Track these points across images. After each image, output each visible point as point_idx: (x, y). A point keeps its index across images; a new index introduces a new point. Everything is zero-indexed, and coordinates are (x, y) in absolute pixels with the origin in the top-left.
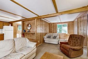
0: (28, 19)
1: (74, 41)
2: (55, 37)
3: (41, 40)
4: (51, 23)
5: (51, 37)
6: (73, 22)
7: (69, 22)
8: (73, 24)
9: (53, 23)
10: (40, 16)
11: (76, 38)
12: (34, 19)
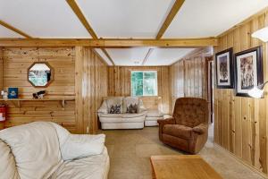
0: (38, 39)
1: (188, 113)
2: (133, 110)
3: (91, 123)
4: (114, 66)
5: (121, 110)
6: (169, 67)
7: (161, 67)
8: (169, 73)
9: (120, 67)
10: (101, 39)
11: (193, 104)
12: (69, 44)
